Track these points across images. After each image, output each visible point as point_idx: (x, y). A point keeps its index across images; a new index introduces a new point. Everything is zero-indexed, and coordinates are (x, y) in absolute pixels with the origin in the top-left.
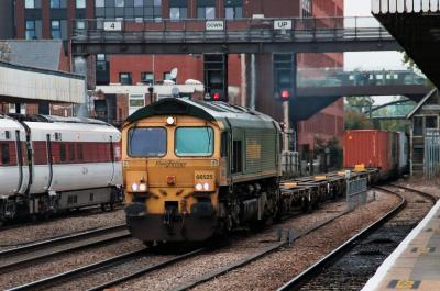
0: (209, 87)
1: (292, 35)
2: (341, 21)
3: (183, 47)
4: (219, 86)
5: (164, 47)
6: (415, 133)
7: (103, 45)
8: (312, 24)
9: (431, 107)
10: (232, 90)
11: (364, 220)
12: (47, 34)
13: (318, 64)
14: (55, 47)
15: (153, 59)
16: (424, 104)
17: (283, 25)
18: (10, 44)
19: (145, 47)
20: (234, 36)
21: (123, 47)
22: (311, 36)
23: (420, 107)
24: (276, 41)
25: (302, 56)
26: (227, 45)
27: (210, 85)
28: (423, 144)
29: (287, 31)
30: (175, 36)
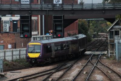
1: (62, 7)
4: (28, 31)
6: (110, 38)
9: (117, 27)
16: (114, 26)
22: (71, 7)
23: (113, 27)
27: (23, 30)
28: (114, 42)
29: (60, 4)
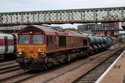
0: (105, 35)
2: (119, 28)
3: (102, 31)
5: (101, 31)
7: (95, 31)
8: (116, 28)
10: (108, 35)
11: (121, 48)
12: (90, 30)
13: (117, 32)
14: (91, 31)
15: (100, 32)
17: (113, 29)
18: (87, 31)
19: (99, 31)
20: (108, 30)
21: (97, 31)
24: (112, 30)
25: (115, 32)
26: (107, 31)
30: (102, 30)
